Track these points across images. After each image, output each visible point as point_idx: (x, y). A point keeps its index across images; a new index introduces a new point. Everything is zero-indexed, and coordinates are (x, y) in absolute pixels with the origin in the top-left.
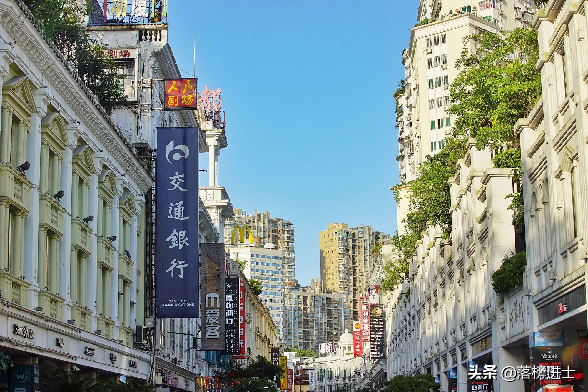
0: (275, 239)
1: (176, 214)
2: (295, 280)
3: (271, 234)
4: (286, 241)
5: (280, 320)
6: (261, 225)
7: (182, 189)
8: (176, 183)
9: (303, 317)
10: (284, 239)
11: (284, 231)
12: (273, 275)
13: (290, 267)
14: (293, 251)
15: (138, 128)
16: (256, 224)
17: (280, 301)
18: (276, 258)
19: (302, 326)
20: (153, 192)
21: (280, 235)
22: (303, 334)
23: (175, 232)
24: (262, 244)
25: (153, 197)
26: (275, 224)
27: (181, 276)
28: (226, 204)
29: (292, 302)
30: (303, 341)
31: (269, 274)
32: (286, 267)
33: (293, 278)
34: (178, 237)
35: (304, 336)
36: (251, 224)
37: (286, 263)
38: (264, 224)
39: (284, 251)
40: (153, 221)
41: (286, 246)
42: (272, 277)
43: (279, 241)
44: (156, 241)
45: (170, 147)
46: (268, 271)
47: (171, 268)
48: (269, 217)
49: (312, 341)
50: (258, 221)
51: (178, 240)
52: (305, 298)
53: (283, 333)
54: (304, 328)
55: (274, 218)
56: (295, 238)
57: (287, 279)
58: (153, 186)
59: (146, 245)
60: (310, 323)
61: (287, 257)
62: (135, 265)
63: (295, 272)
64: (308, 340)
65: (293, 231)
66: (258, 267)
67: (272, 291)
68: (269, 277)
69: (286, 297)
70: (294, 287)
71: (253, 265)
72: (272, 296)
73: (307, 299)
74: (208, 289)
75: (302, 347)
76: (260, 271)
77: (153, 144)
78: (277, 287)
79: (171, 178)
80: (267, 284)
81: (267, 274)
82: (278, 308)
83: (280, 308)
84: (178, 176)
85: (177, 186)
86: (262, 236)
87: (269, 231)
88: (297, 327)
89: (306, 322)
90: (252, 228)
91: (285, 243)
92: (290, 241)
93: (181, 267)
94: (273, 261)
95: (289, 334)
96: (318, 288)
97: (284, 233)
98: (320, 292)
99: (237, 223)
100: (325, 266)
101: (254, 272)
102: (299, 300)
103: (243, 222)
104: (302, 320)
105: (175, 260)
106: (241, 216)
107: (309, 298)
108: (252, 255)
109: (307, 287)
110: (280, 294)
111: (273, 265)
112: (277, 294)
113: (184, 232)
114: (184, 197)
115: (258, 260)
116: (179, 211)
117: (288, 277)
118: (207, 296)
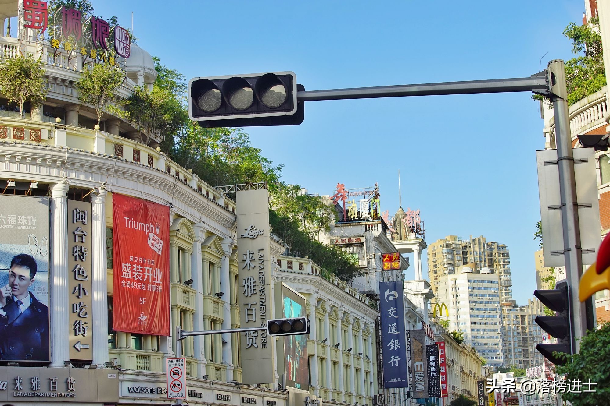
0: (491, 262)
1: (392, 331)
2: (512, 301)
3: (487, 258)
4: (502, 263)
5: (499, 341)
6: (477, 249)
7: (395, 317)
8: (391, 313)
9: (522, 335)
10: (500, 262)
11: (499, 254)
12: (490, 298)
13: (507, 289)
14: (509, 273)
15: (368, 282)
16: (472, 249)
17: (498, 323)
18: (492, 282)
19: (522, 344)
20: (379, 318)
21: (496, 258)
22: (522, 353)
23: (392, 340)
24: (479, 269)
25: (379, 322)
26: (491, 248)
27: (397, 365)
28: (428, 292)
29: (510, 323)
30: (523, 359)
31: (486, 298)
32: (504, 289)
33: (510, 299)
34: (394, 344)
35: (524, 354)
36: (467, 249)
37: (503, 285)
38: (480, 248)
39: (501, 273)
40: (380, 335)
41: (502, 269)
42: (489, 300)
43: (495, 264)
44: (382, 346)
45: (387, 293)
46: (485, 295)
47: (391, 361)
48: (484, 241)
49: (532, 359)
50: (474, 246)
51: (394, 345)
52: (523, 317)
53: (502, 353)
54: (523, 346)
55: (489, 241)
56: (510, 260)
57: (505, 301)
58: (379, 315)
59: (377, 348)
60: (529, 342)
61: (503, 279)
62: (372, 363)
63: (513, 293)
64: (528, 358)
65: (508, 254)
66: (475, 292)
67: (490, 314)
68: (486, 300)
69: (504, 318)
70: (512, 308)
71: (470, 290)
72: (490, 319)
73: (525, 319)
74: (416, 359)
75: (522, 365)
76: (478, 295)
77: (378, 292)
78: (494, 310)
79: (388, 311)
80: (485, 307)
81: (484, 298)
82: (496, 330)
83: (499, 330)
84: (393, 309)
85: (392, 315)
86: (479, 260)
87: (485, 255)
88: (517, 346)
89: (525, 340)
90: (468, 253)
91: (501, 266)
92: (506, 263)
93: (397, 360)
94: (490, 285)
95: (509, 353)
96: (535, 307)
97: (499, 256)
98: (537, 311)
99: (454, 249)
100: (541, 285)
101: (471, 297)
102: (517, 320)
103: (460, 248)
104: (522, 339)
105: (393, 356)
106: (458, 242)
107: (526, 317)
108: (469, 281)
109: (524, 307)
110: (498, 316)
111: (490, 289)
112: (495, 316)
113: (398, 340)
114: (397, 321)
115: (475, 285)
116: (394, 329)
117: (506, 298)
118: (416, 364)
